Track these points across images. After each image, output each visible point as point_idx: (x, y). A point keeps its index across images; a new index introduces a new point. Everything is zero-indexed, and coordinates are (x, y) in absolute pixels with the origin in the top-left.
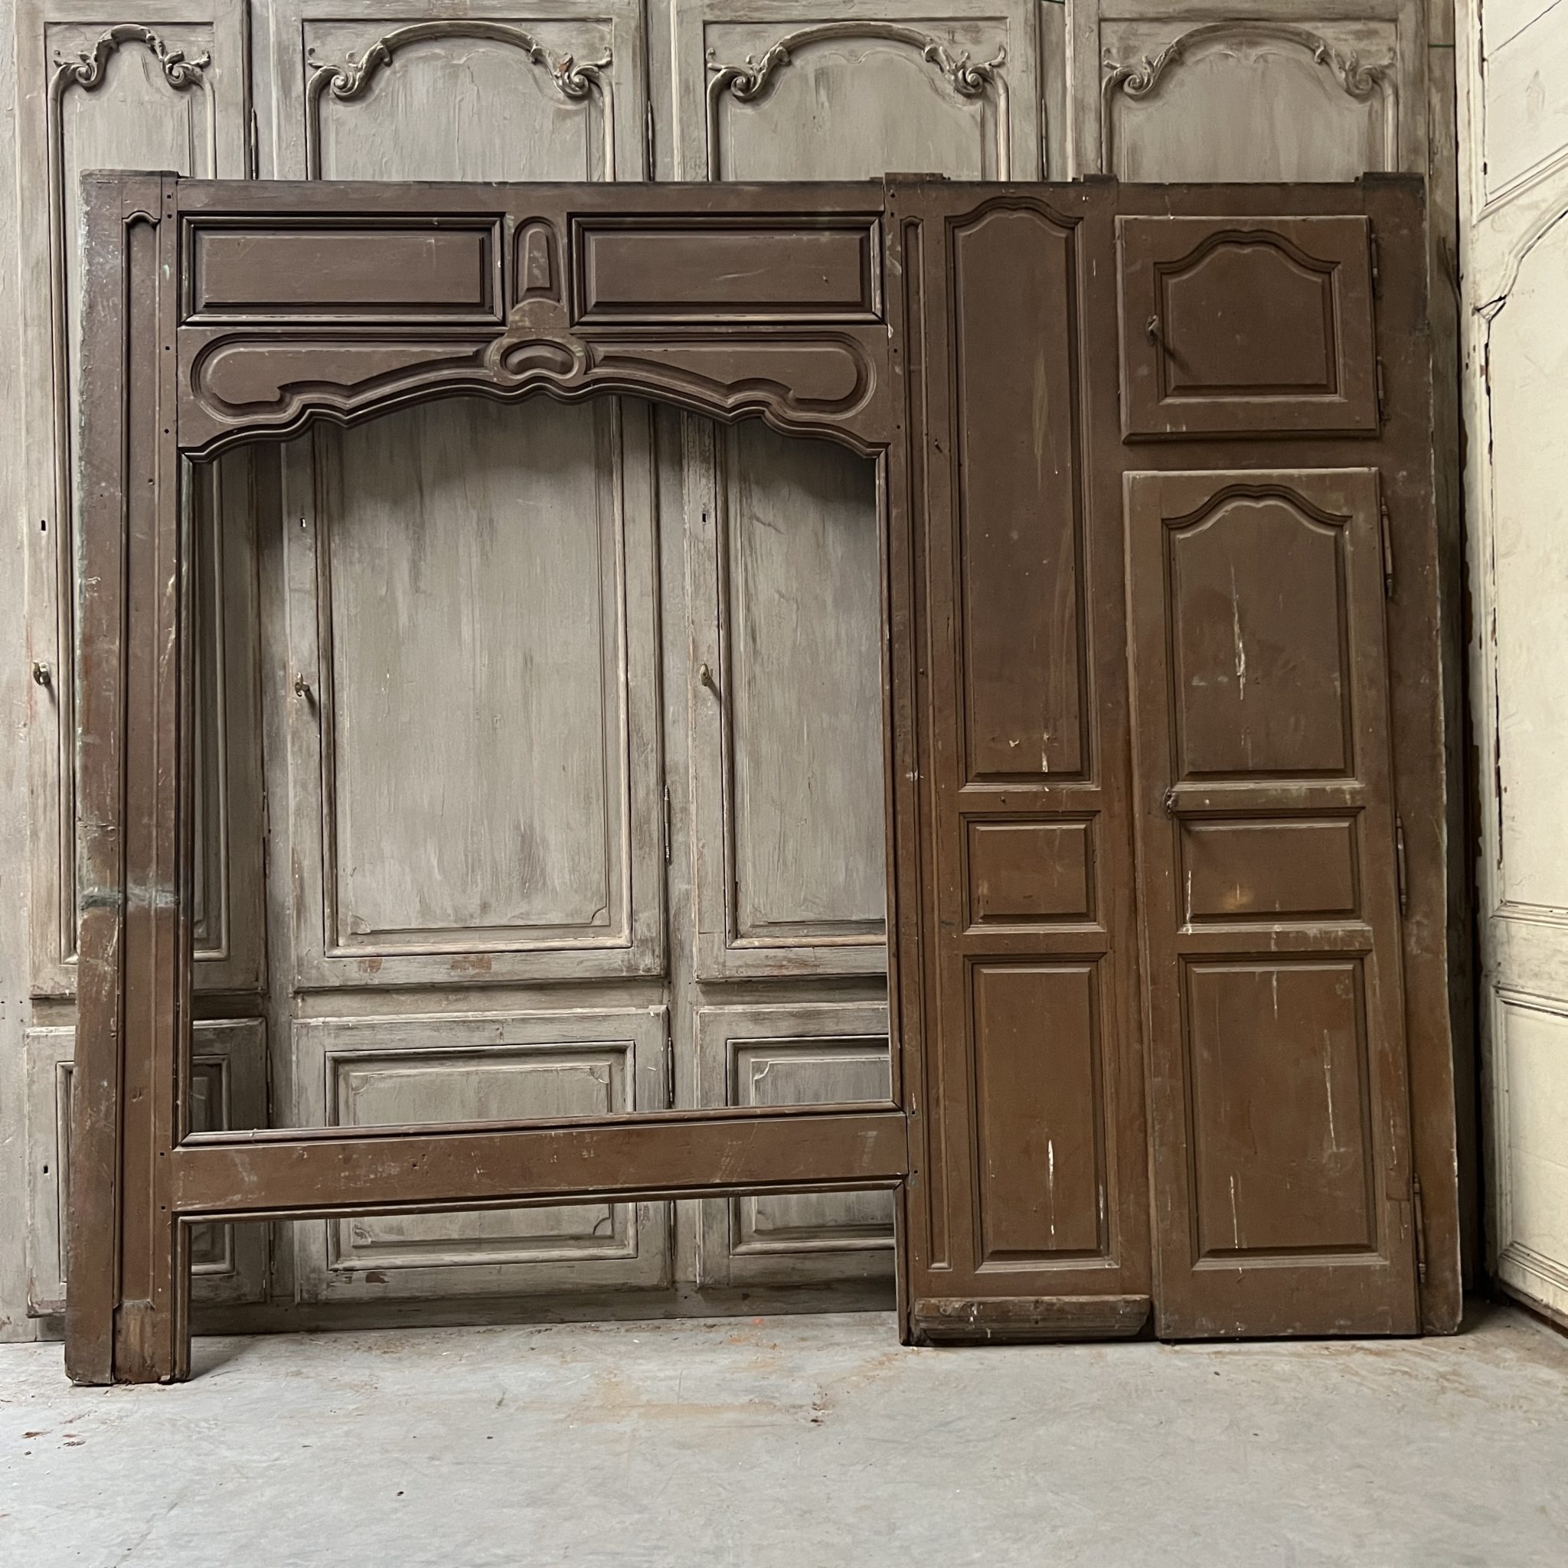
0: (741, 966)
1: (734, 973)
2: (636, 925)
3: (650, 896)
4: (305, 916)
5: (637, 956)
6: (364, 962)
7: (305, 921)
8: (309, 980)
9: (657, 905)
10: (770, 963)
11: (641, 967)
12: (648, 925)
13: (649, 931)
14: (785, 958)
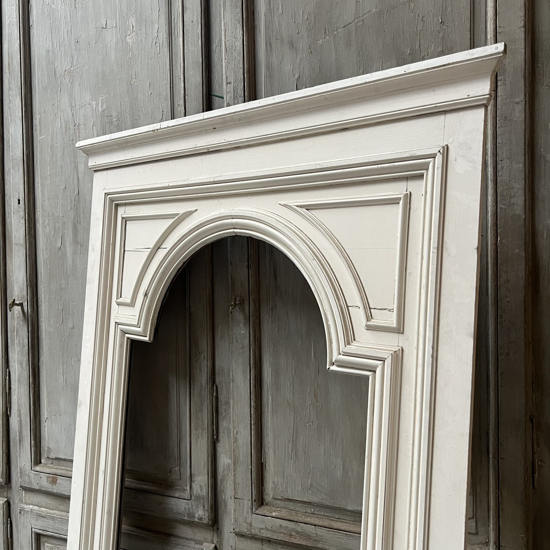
0: (262, 529)
1: (257, 532)
2: (194, 485)
3: (202, 466)
4: (23, 443)
5: (194, 507)
6: (49, 477)
7: (23, 446)
8: (25, 482)
9: (206, 473)
10: (282, 531)
11: (197, 516)
12: (201, 487)
13: (201, 490)
14: (294, 530)
